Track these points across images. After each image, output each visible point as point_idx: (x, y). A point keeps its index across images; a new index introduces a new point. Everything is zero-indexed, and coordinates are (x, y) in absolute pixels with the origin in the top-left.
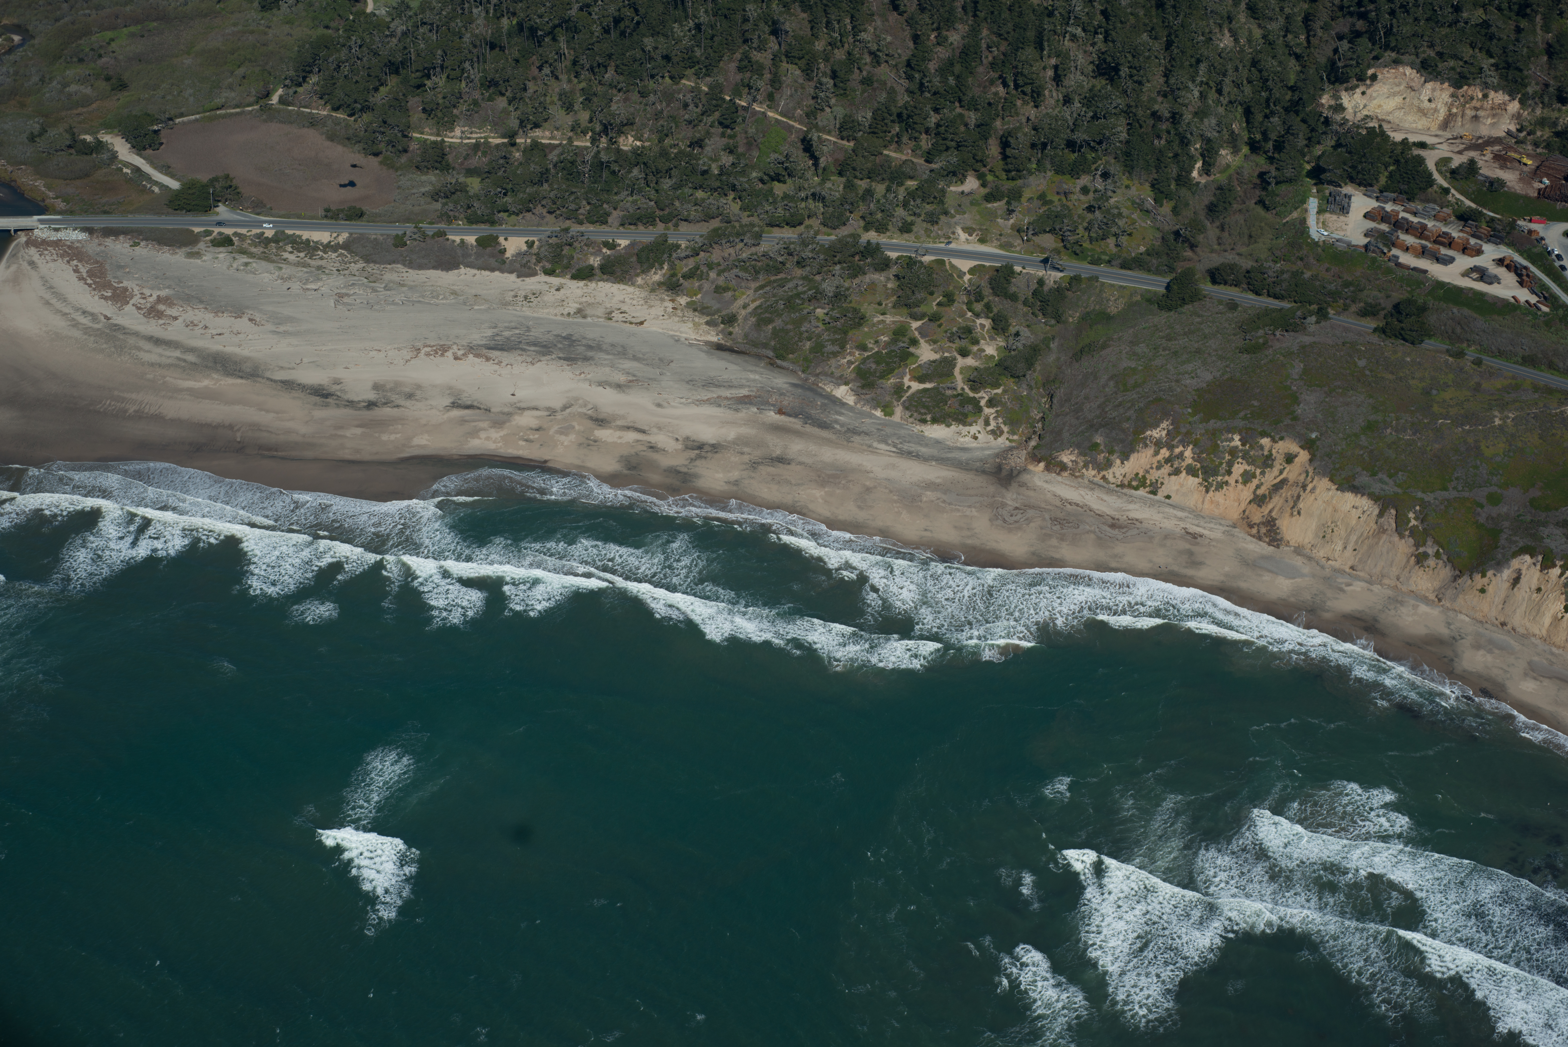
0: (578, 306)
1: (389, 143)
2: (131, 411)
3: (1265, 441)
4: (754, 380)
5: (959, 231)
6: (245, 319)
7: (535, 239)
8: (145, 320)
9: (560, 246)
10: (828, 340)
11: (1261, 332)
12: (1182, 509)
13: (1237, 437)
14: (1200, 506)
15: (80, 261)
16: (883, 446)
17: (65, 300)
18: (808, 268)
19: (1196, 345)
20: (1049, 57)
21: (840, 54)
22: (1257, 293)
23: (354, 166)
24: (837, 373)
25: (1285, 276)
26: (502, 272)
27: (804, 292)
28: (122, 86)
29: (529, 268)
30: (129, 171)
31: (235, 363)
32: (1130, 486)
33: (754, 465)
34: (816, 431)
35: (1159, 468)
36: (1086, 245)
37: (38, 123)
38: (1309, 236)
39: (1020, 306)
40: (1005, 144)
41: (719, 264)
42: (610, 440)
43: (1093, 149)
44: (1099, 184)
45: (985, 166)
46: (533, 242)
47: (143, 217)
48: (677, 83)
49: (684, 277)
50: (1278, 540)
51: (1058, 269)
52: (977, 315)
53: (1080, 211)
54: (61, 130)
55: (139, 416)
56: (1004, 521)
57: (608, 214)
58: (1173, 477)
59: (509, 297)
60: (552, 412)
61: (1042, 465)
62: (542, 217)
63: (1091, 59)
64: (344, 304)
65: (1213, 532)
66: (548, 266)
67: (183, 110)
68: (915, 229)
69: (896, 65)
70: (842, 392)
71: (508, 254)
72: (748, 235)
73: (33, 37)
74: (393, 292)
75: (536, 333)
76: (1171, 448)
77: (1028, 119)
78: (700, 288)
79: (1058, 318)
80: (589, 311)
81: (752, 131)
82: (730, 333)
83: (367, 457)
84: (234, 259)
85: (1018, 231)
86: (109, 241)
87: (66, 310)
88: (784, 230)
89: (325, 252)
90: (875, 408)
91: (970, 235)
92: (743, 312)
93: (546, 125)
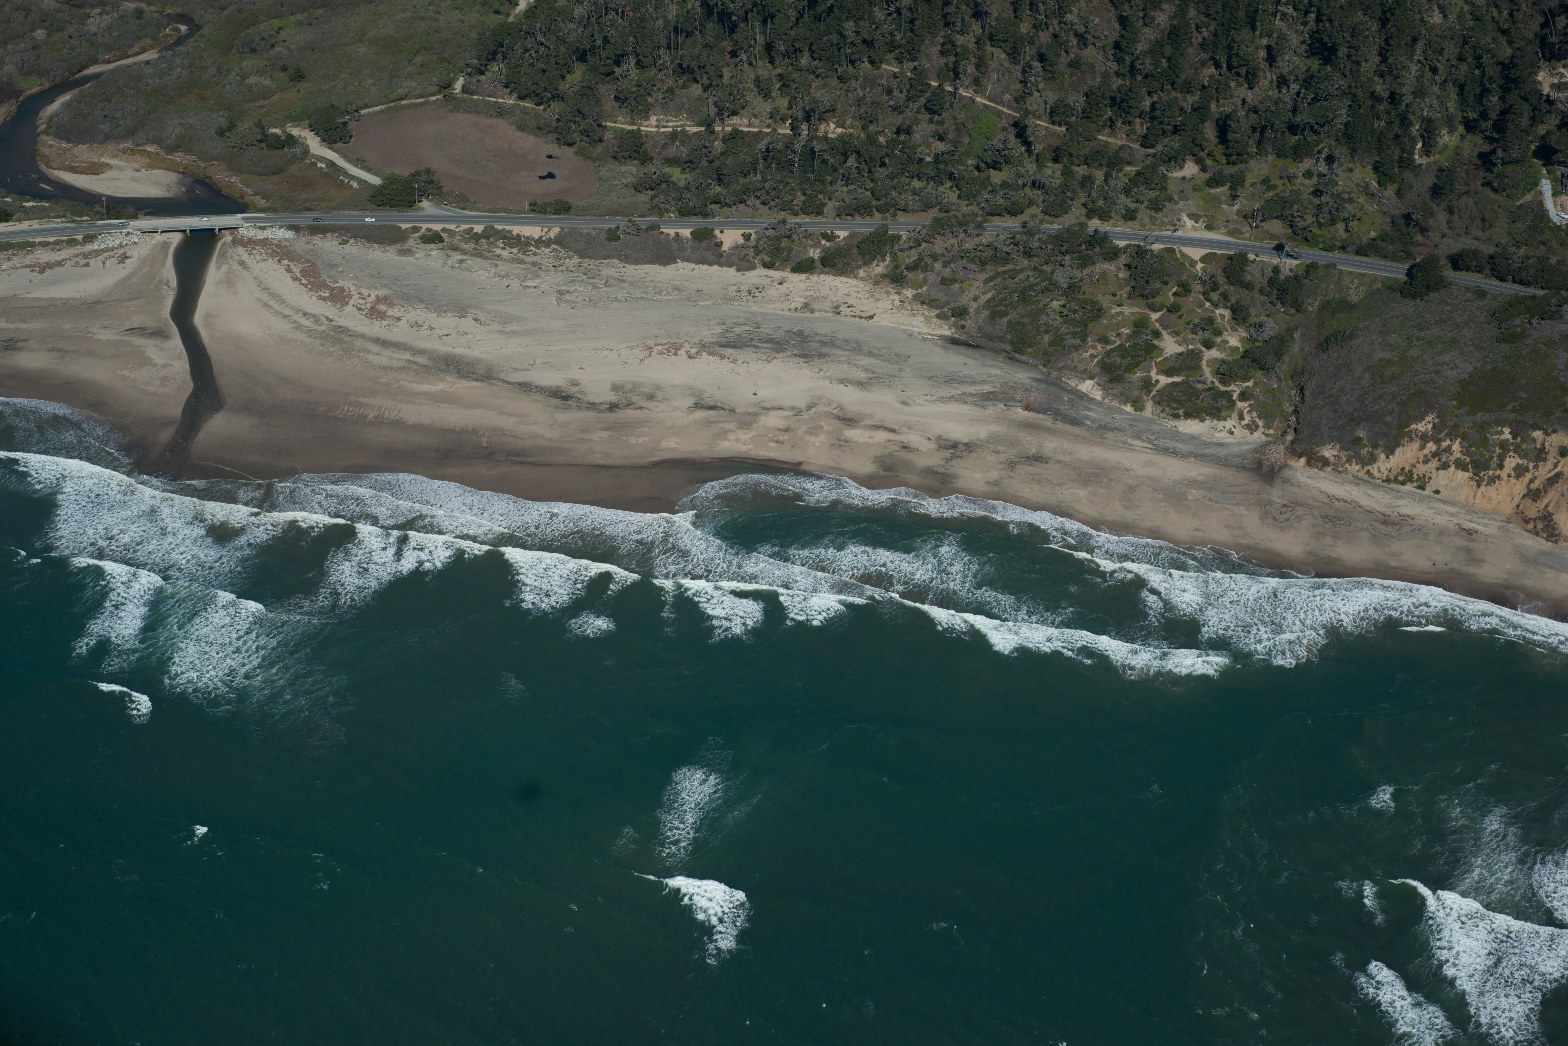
0: (803, 300)
1: (585, 132)
2: (371, 416)
3: (1537, 434)
4: (996, 376)
5: (1185, 218)
6: (469, 319)
7: (752, 231)
8: (367, 321)
9: (778, 239)
10: (1068, 334)
11: (1517, 321)
12: (1453, 504)
13: (1507, 430)
14: (1471, 501)
15: (291, 260)
16: (1137, 443)
17: (283, 302)
18: (1036, 259)
19: (1450, 335)
20: (1261, 37)
21: (1044, 37)
22: (1502, 279)
23: (550, 157)
24: (1081, 367)
25: (1531, 262)
26: (721, 265)
27: (1037, 284)
28: (299, 76)
29: (748, 261)
30: (324, 166)
31: (468, 365)
32: (1396, 481)
33: (1011, 464)
34: (1067, 427)
35: (1425, 462)
36: (1316, 231)
37: (223, 116)
38: (1550, 220)
39: (1257, 295)
40: (1223, 128)
41: (943, 255)
42: (861, 440)
43: (1315, 132)
44: (1322, 168)
45: (1203, 150)
46: (750, 235)
47: (347, 213)
48: (878, 68)
49: (908, 268)
50: (1556, 535)
51: (1292, 257)
52: (1215, 305)
53: (1306, 196)
54: (251, 123)
55: (380, 422)
56: (1275, 519)
57: (824, 205)
58: (1441, 472)
59: (732, 291)
60: (798, 412)
61: (1303, 460)
62: (756, 209)
63: (1302, 39)
64: (567, 301)
65: (1488, 528)
66: (767, 259)
67: (367, 100)
68: (1139, 216)
69: (1103, 48)
70: (1087, 386)
71: (725, 248)
72: (972, 225)
73: (200, 27)
74: (614, 289)
75: (766, 329)
76: (1438, 442)
77: (1244, 101)
78: (925, 280)
79: (1298, 307)
80: (815, 306)
81: (961, 117)
82: (963, 327)
83: (618, 462)
84: (448, 256)
85: (1245, 217)
86: (317, 239)
87: (287, 312)
88: (1004, 219)
89: (538, 248)
90: (1125, 403)
91: (1197, 222)
92: (974, 305)
93: (744, 112)
